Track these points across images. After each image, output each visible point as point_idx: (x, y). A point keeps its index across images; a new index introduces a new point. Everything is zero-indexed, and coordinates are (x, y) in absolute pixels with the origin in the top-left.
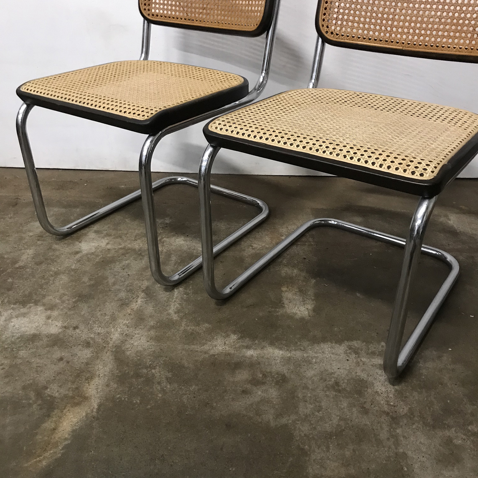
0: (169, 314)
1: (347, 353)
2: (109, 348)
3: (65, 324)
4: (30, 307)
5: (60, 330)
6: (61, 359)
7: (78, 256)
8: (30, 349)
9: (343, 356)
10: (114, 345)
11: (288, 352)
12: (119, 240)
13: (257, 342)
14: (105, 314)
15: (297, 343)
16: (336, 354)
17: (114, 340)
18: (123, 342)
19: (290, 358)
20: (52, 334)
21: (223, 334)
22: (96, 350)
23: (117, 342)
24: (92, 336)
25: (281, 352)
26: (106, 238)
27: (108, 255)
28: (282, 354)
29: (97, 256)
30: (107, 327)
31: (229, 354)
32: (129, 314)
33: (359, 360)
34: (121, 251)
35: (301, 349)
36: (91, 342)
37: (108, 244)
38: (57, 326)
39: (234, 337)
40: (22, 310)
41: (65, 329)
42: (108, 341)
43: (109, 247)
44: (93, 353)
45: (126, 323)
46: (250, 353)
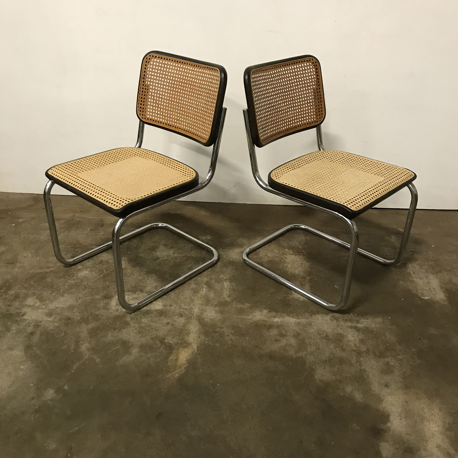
0: (224, 298)
1: (331, 320)
2: (194, 317)
3: (164, 304)
4: (139, 294)
5: (162, 307)
6: (168, 323)
7: (158, 261)
8: (147, 318)
9: (329, 321)
10: (197, 315)
11: (298, 320)
12: (180, 251)
13: (279, 314)
14: (186, 297)
15: (302, 314)
16: (325, 321)
17: (195, 313)
18: (202, 314)
19: (299, 323)
20: (158, 310)
21: (259, 310)
22: (187, 318)
23: (198, 314)
24: (182, 310)
25: (294, 320)
26: (172, 249)
27: (177, 261)
28: (295, 321)
29: (170, 261)
30: (190, 305)
31: (265, 321)
32: (201, 298)
33: (338, 324)
34: (184, 258)
35: (305, 318)
36: (183, 314)
37: (174, 253)
38: (159, 305)
39: (265, 311)
40: (134, 295)
41: (164, 307)
42: (192, 313)
43: (175, 255)
44: (186, 320)
45: (200, 303)
46: (276, 320)
